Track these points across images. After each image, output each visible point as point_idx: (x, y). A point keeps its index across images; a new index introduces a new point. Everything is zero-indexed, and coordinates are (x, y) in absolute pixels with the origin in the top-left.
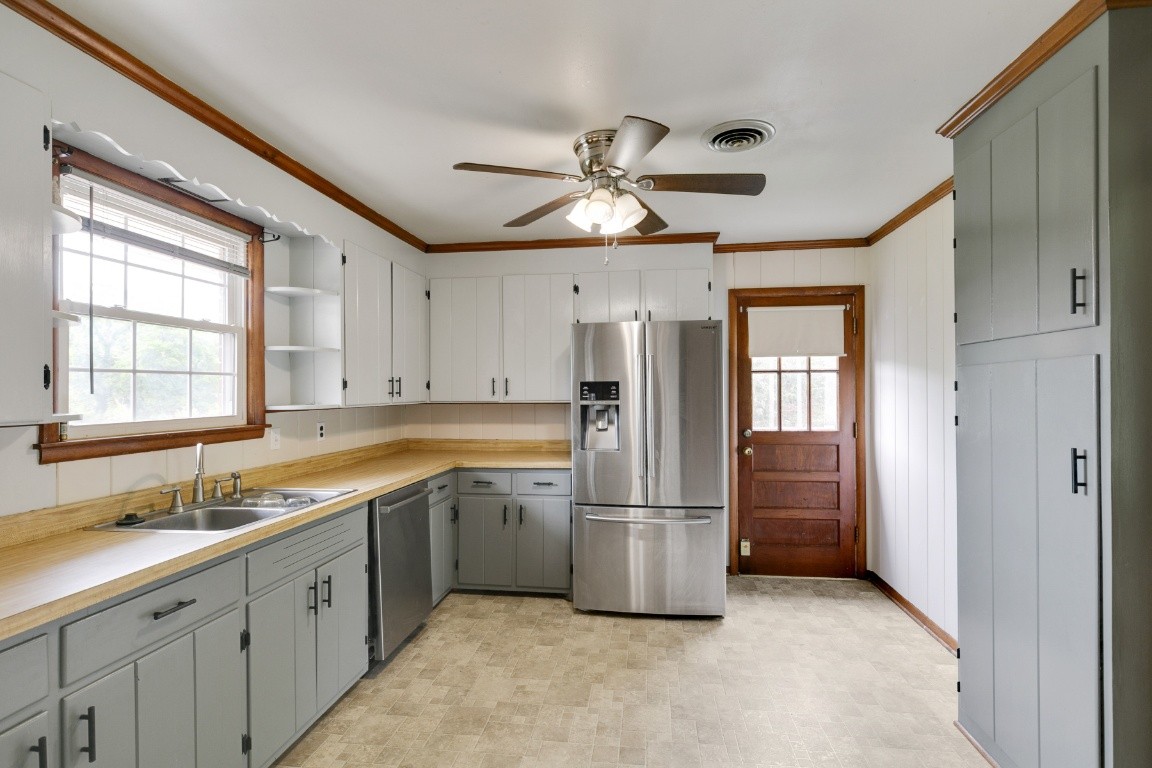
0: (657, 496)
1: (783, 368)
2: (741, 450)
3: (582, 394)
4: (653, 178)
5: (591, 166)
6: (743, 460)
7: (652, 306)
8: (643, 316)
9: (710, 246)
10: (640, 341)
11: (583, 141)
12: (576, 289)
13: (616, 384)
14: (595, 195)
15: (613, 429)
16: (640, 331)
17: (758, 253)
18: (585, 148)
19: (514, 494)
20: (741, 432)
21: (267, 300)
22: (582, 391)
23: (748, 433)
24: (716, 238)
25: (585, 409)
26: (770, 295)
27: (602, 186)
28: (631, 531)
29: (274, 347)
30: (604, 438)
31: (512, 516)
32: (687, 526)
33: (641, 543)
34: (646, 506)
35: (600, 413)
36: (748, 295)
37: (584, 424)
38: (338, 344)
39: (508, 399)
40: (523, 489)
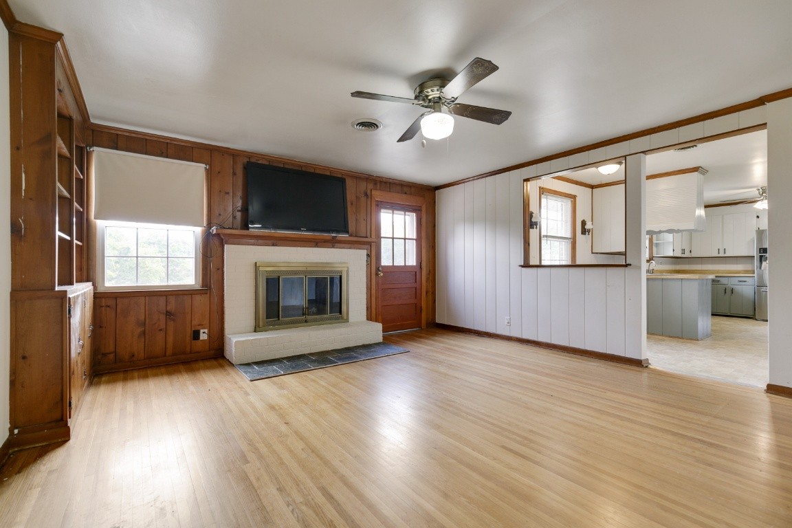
3: (759, 252)
12: (758, 217)
19: (728, 285)
25: (760, 257)
29: (655, 242)
31: (728, 291)
37: (761, 261)
38: (672, 240)
39: (725, 255)
40: (732, 283)
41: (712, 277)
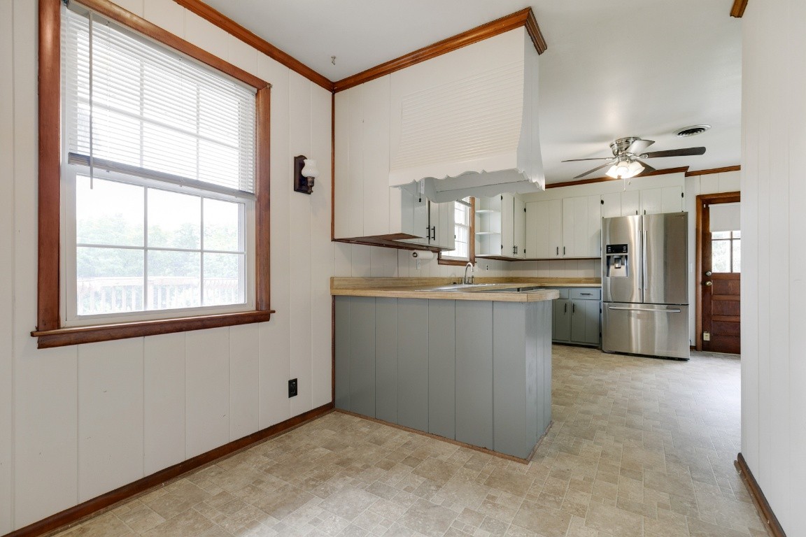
0: (649, 298)
1: (734, 237)
2: (704, 283)
3: (607, 250)
4: (648, 154)
5: (618, 152)
6: (706, 289)
7: (647, 207)
8: (641, 213)
9: (683, 174)
10: (639, 224)
11: (615, 143)
12: (602, 202)
13: (626, 245)
14: (620, 164)
15: (623, 268)
16: (639, 220)
17: (717, 174)
18: (616, 147)
19: (570, 299)
20: (704, 273)
21: (476, 216)
22: (607, 249)
23: (709, 273)
24: (687, 169)
25: (609, 258)
26: (725, 197)
27: (623, 160)
28: (633, 315)
29: (478, 233)
30: (619, 271)
31: (569, 309)
32: (667, 313)
33: (639, 320)
34: (643, 303)
35: (617, 260)
36: (709, 198)
37: (608, 265)
38: (499, 231)
39: (565, 257)
40: (575, 297)
41: (552, 295)
